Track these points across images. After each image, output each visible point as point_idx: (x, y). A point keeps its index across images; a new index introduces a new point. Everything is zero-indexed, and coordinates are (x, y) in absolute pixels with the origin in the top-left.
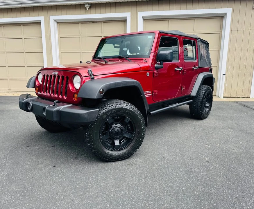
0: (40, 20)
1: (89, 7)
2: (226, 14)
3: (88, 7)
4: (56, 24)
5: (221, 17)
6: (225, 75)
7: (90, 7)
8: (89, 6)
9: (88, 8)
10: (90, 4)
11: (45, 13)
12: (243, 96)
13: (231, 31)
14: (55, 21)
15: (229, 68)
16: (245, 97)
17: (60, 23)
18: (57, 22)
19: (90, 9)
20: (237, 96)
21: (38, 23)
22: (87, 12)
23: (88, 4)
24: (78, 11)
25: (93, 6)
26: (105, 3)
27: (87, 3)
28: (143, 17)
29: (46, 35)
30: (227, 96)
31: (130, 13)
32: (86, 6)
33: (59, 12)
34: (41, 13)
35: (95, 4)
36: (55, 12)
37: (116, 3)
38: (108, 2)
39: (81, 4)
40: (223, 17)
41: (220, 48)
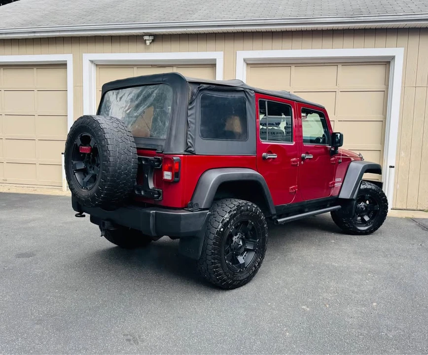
0: (66, 61)
1: (151, 41)
2: (393, 58)
3: (148, 40)
4: (93, 68)
5: (387, 62)
6: (394, 167)
7: (153, 41)
8: (151, 38)
9: (148, 43)
10: (152, 35)
11: (77, 48)
13: (404, 87)
14: (92, 62)
15: (403, 154)
17: (100, 66)
18: (96, 65)
19: (152, 44)
20: (418, 208)
21: (63, 65)
22: (147, 49)
23: (150, 35)
24: (132, 46)
25: (157, 38)
26: (180, 34)
27: (148, 33)
28: (244, 60)
29: (75, 86)
30: (401, 207)
31: (222, 52)
32: (146, 38)
33: (99, 47)
34: (67, 48)
35: (162, 35)
36: (91, 47)
37: (198, 34)
38: (184, 33)
39: (138, 36)
40: (389, 62)
41: (385, 118)
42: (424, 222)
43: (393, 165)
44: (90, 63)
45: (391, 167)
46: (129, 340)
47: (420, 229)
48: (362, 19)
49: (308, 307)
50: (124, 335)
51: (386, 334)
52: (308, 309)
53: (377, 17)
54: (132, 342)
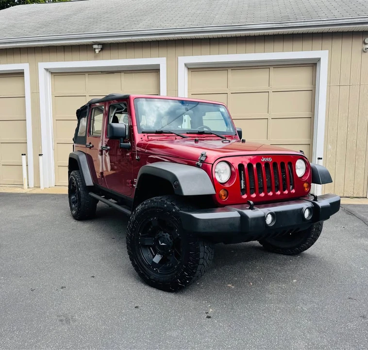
0: (23, 70)
1: (100, 50)
2: (319, 60)
3: (98, 49)
4: (49, 76)
5: (313, 64)
6: (321, 159)
7: (102, 49)
8: (100, 47)
9: (97, 51)
10: (100, 44)
11: (32, 57)
12: (355, 196)
13: (329, 86)
14: (47, 70)
15: (330, 147)
16: (358, 196)
17: (55, 73)
18: (51, 73)
19: (101, 53)
20: (345, 195)
21: (20, 74)
22: (96, 57)
23: (98, 44)
24: (83, 55)
25: (106, 47)
26: (126, 43)
27: (97, 42)
28: (186, 65)
29: (32, 93)
31: (165, 58)
32: (95, 46)
33: (53, 56)
34: (24, 57)
35: (110, 44)
36: (46, 56)
37: (142, 42)
38: (130, 41)
39: (88, 45)
40: (316, 64)
41: (313, 115)
42: (349, 207)
43: (321, 157)
44: (45, 71)
45: (319, 159)
46: (61, 321)
47: (345, 214)
48: (290, 25)
49: (233, 285)
50: (58, 316)
51: (302, 308)
52: (233, 287)
53: (303, 23)
54: (64, 322)
